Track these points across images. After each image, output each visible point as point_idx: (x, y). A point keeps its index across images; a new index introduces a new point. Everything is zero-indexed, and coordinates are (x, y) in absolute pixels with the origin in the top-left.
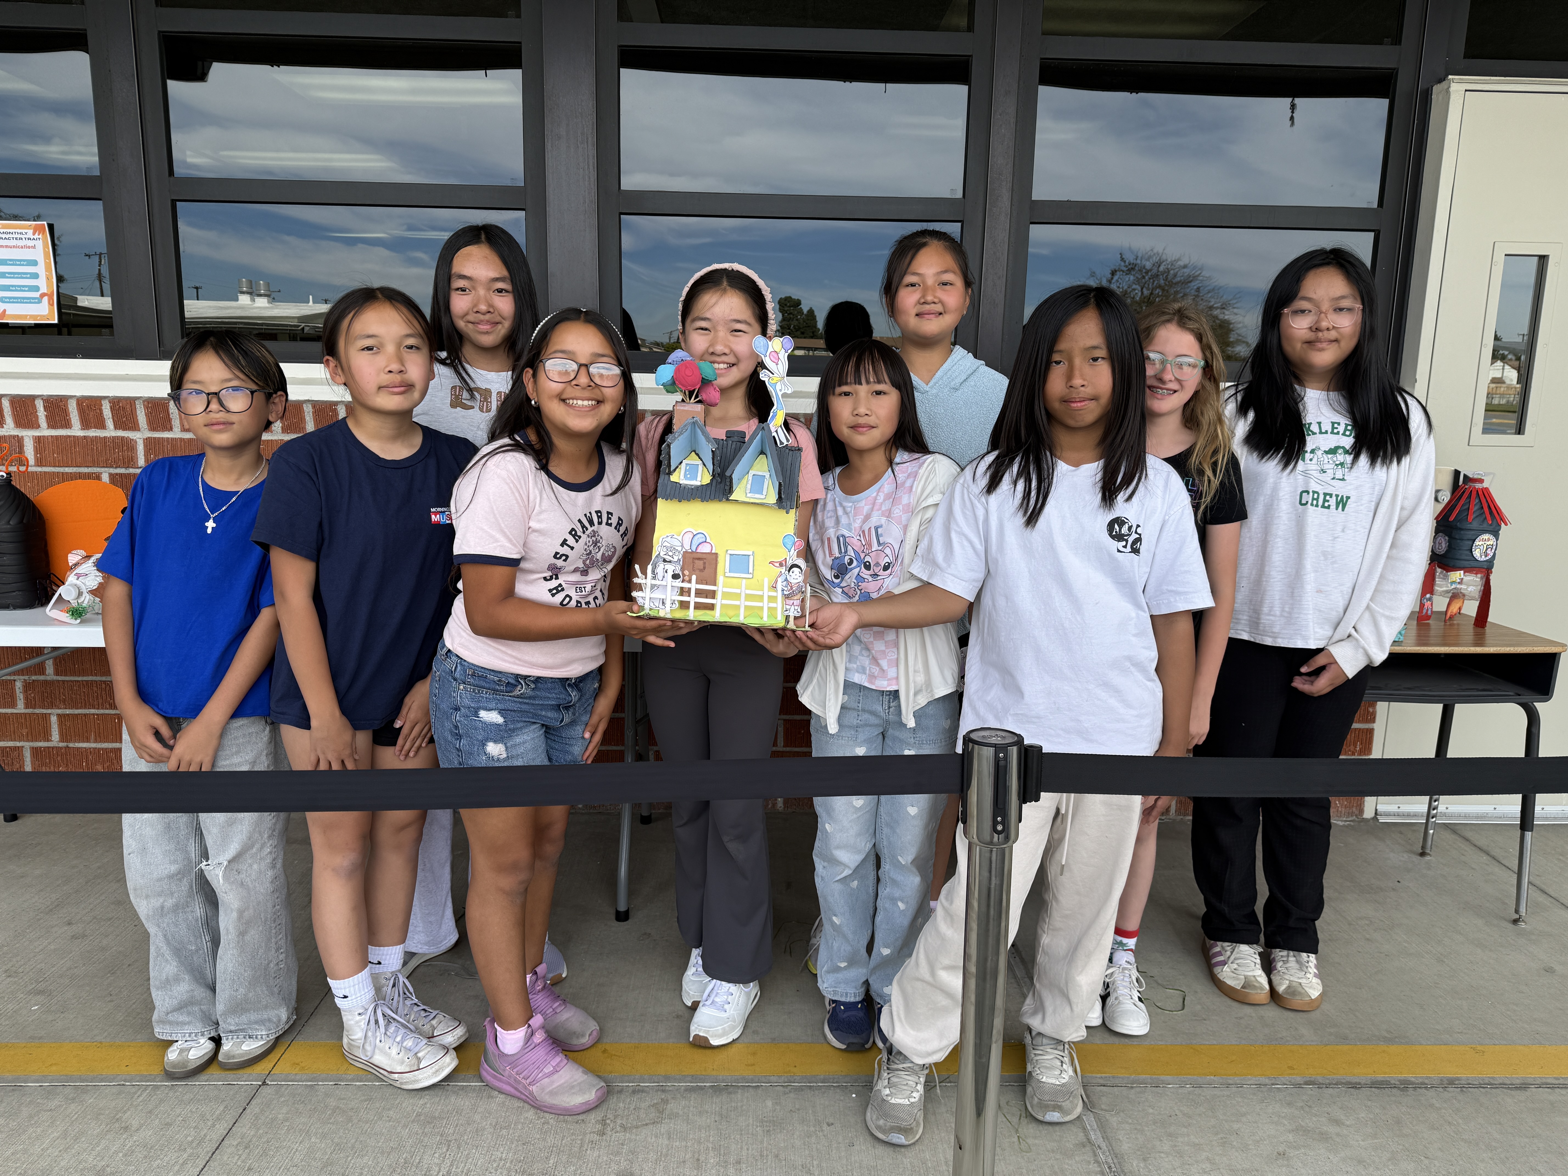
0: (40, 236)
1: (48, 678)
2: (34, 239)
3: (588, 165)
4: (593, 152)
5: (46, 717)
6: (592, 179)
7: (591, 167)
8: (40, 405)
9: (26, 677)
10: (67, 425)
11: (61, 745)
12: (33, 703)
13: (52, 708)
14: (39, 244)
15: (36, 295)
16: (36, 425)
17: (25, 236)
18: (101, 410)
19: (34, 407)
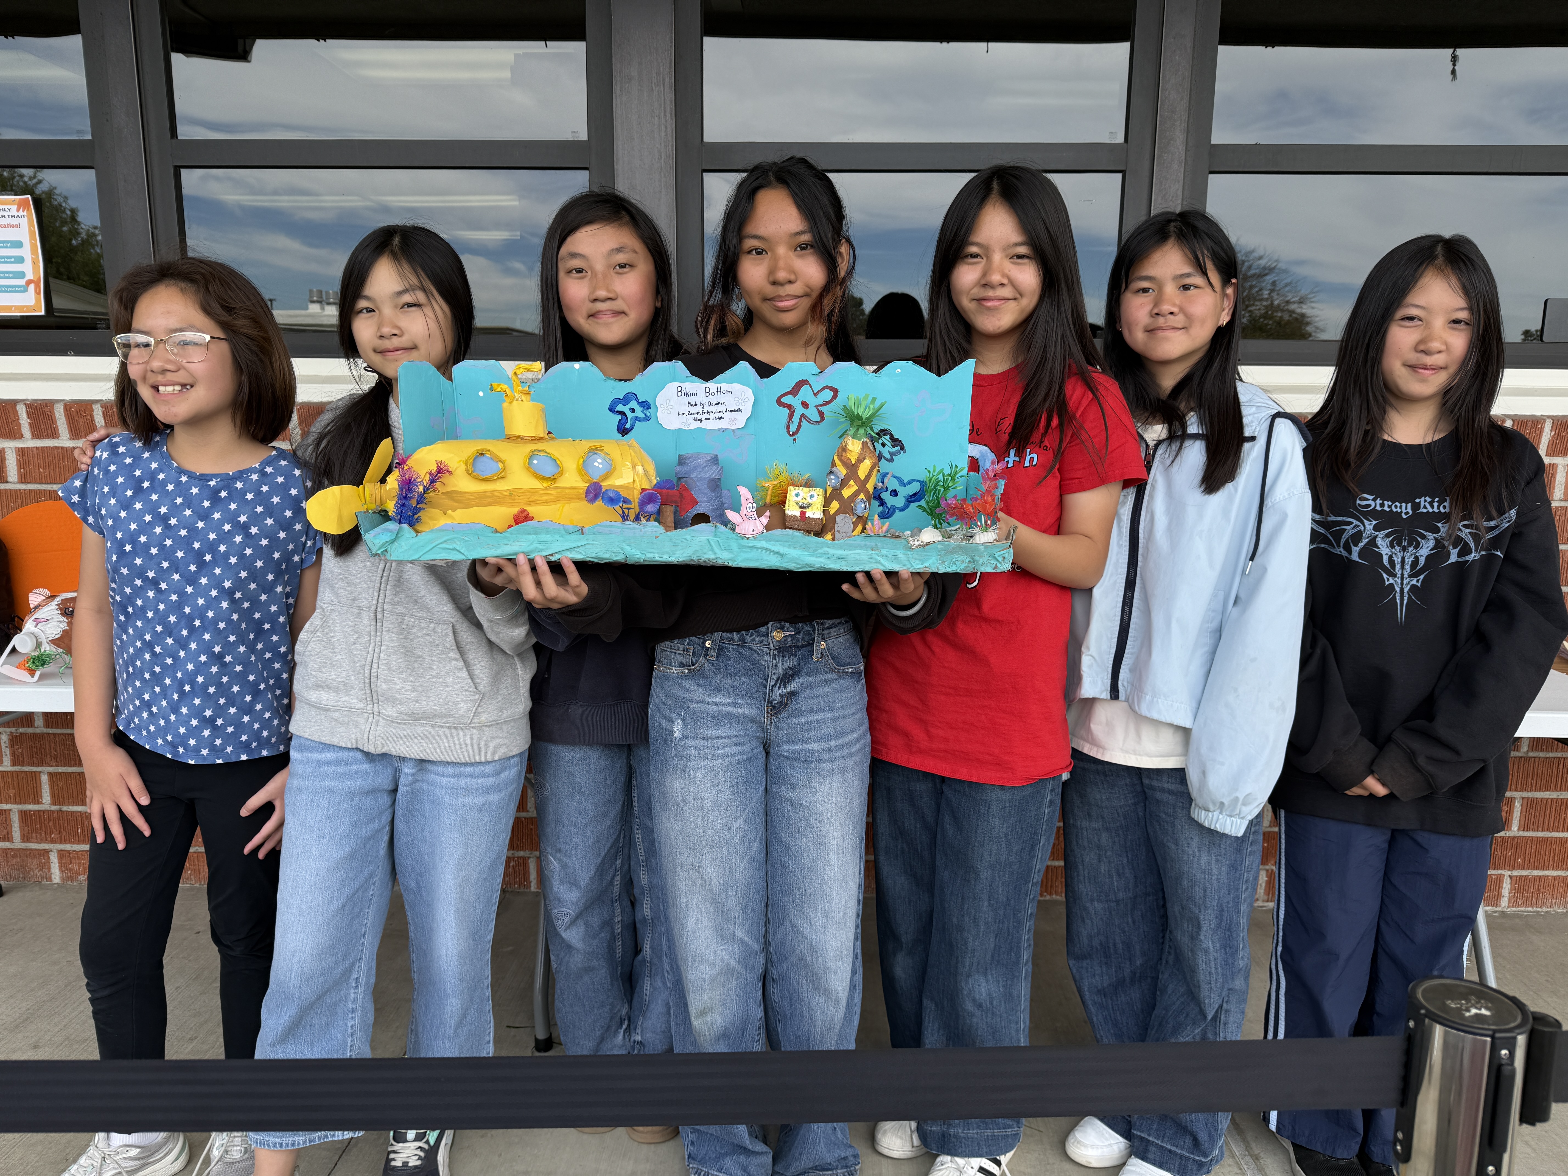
0: (25, 213)
1: (38, 731)
2: (18, 216)
3: (665, 112)
4: (670, 96)
5: (35, 776)
6: (669, 130)
7: (668, 115)
8: (22, 410)
9: (13, 730)
10: (54, 434)
11: (54, 808)
12: (21, 759)
13: (42, 766)
14: (24, 222)
15: (22, 282)
16: (18, 435)
17: (9, 213)
18: (92, 416)
19: (16, 413)
